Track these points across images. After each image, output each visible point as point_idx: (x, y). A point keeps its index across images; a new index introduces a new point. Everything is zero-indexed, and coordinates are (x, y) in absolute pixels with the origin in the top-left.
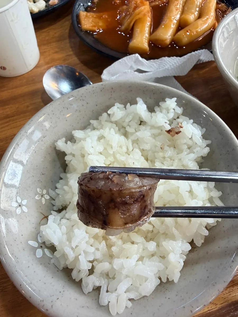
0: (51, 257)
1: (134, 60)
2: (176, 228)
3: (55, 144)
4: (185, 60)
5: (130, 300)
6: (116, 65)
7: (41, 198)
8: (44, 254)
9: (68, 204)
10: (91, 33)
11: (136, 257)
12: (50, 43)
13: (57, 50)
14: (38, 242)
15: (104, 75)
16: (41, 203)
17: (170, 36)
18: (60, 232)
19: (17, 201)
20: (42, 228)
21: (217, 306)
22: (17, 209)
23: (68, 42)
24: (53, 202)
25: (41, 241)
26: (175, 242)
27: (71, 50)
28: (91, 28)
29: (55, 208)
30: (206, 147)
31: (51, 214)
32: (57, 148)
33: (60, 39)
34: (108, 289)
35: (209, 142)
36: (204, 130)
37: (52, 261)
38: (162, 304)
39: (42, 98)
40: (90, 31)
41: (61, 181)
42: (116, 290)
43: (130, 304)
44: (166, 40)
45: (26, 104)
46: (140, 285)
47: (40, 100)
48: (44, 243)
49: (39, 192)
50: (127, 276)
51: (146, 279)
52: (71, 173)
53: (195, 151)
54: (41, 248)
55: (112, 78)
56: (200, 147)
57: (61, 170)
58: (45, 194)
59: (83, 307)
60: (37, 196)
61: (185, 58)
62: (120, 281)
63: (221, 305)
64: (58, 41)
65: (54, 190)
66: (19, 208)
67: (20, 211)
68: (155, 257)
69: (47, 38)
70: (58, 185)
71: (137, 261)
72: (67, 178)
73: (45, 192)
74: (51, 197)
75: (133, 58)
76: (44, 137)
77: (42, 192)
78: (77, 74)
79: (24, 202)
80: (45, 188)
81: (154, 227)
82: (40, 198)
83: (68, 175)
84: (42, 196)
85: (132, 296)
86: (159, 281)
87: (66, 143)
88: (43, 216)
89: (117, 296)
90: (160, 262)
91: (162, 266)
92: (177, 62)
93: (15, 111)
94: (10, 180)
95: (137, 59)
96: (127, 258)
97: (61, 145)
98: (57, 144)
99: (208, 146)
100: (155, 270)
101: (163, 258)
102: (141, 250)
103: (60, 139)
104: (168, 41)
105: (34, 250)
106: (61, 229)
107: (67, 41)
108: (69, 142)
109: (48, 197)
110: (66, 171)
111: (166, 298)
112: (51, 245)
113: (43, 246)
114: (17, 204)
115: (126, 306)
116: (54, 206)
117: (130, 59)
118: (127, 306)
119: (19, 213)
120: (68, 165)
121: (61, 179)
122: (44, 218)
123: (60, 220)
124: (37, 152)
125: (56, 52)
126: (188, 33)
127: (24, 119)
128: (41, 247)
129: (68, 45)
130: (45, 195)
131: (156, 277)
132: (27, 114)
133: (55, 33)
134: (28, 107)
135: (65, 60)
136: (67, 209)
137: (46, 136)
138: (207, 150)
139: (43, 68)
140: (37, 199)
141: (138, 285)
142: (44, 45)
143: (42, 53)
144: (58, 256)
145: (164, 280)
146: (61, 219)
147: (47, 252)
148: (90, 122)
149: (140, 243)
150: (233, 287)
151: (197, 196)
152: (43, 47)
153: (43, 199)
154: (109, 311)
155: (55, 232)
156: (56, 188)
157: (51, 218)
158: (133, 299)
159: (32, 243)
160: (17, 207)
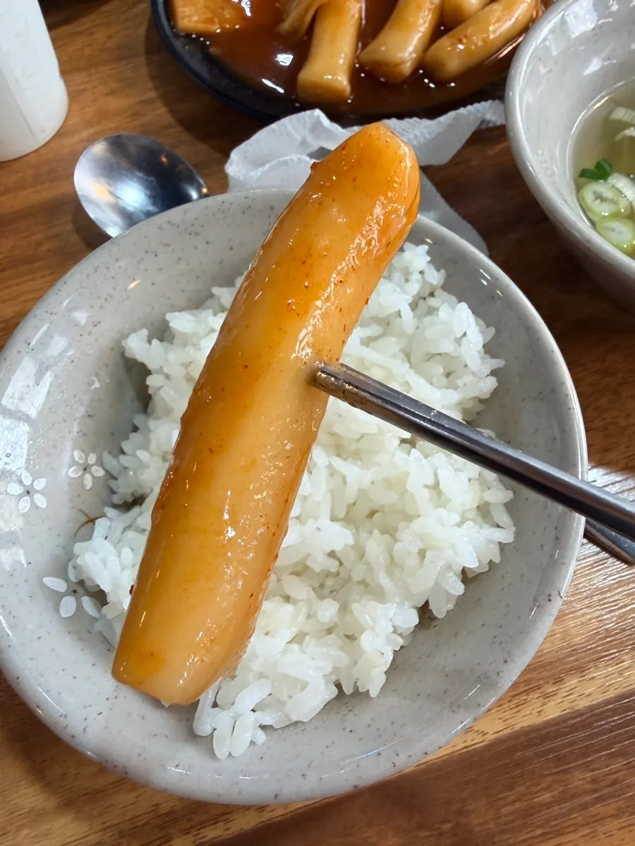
0: (96, 615)
1: (308, 126)
2: (390, 573)
3: (123, 343)
4: (440, 129)
5: (263, 727)
6: (264, 139)
7: (83, 475)
8: (80, 607)
9: (148, 491)
10: (202, 39)
11: (288, 633)
12: (96, 65)
13: (115, 85)
14: (67, 580)
15: (231, 165)
16: (82, 485)
17: (414, 51)
18: (117, 563)
19: (21, 482)
20: (78, 547)
21: (486, 736)
22: (21, 500)
23: (144, 62)
24: (112, 483)
25: (76, 578)
26: (381, 605)
27: (150, 85)
28: (201, 27)
29: (116, 499)
30: (488, 376)
31: (104, 515)
32: (127, 355)
33: (121, 54)
34: (217, 700)
35: (498, 363)
36: (492, 331)
37: (98, 626)
38: (333, 742)
39: (74, 222)
40: (199, 35)
41: (133, 435)
42: (233, 704)
43: (261, 737)
44: (402, 63)
45: (35, 238)
46: (290, 697)
47: (69, 227)
48: (81, 583)
49: (76, 459)
50: (261, 676)
51: (304, 686)
52: (158, 418)
53: (460, 382)
54: (73, 594)
55: (253, 174)
56: (473, 374)
57: (137, 405)
58: (92, 465)
59: (155, 735)
60: (73, 468)
61: (440, 122)
62: (244, 686)
63: (495, 736)
64: (118, 60)
65: (116, 457)
66: (27, 498)
67: (29, 506)
68: (333, 636)
69: (88, 51)
70: (126, 446)
71: (289, 642)
72: (149, 431)
73: (92, 458)
74: (107, 471)
75: (307, 120)
76: (95, 326)
77: (86, 460)
78: (164, 159)
79: (40, 484)
80: (93, 449)
81: (341, 564)
82: (80, 473)
83: (152, 424)
84: (85, 469)
85: (268, 721)
86: (335, 691)
87: (149, 342)
88: (84, 519)
89: (233, 718)
90: (342, 649)
91: (344, 659)
92: (422, 133)
93: (6, 257)
94: (7, 429)
95: (318, 122)
96: (267, 634)
97: (137, 346)
98: (126, 343)
99: (494, 373)
100: (328, 667)
101: (351, 638)
102: (302, 617)
103: (135, 331)
104: (407, 68)
105: (57, 597)
106: (119, 556)
107: (142, 60)
108: (155, 342)
109: (100, 473)
110: (148, 411)
111: (344, 729)
112: (96, 590)
113: (79, 590)
114: (22, 488)
115: (252, 741)
116: (114, 492)
117: (299, 121)
118: (254, 740)
119: (25, 511)
120: (153, 396)
121: (135, 429)
122: (87, 522)
123: (123, 532)
124: (75, 361)
125: (112, 93)
126: (461, 47)
127: (29, 277)
128: (75, 592)
129: (144, 71)
130: (94, 467)
131: (326, 683)
132: (37, 264)
133: (110, 37)
134: (39, 244)
135: (135, 115)
136: (144, 505)
137: (100, 323)
138: (490, 384)
139: (76, 138)
140: (72, 476)
141: (284, 697)
142: (79, 70)
143: (74, 96)
144: (110, 617)
145: (348, 690)
146: (125, 529)
147: (87, 603)
148: (210, 291)
149: (302, 600)
150: (527, 695)
151: (449, 500)
152: (79, 78)
153: (88, 476)
154: (213, 749)
155: (104, 562)
156: (123, 452)
157: (101, 524)
158: (271, 726)
159: (52, 582)
160: (21, 496)
